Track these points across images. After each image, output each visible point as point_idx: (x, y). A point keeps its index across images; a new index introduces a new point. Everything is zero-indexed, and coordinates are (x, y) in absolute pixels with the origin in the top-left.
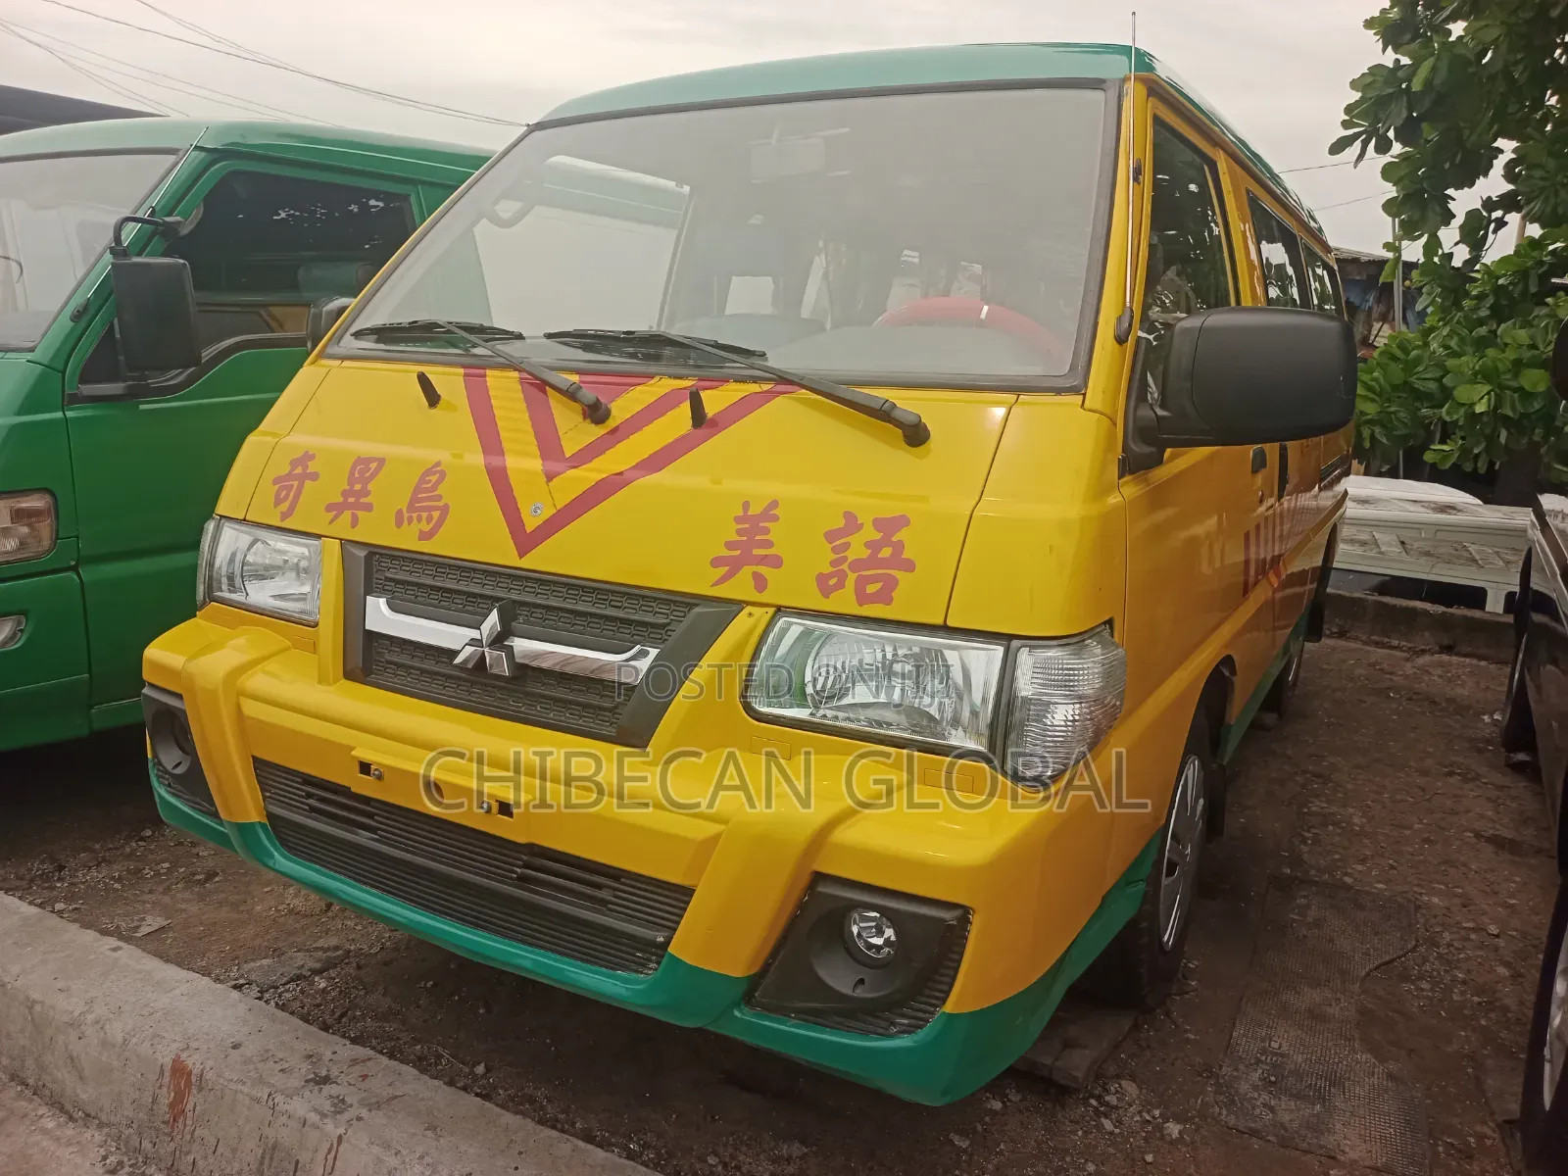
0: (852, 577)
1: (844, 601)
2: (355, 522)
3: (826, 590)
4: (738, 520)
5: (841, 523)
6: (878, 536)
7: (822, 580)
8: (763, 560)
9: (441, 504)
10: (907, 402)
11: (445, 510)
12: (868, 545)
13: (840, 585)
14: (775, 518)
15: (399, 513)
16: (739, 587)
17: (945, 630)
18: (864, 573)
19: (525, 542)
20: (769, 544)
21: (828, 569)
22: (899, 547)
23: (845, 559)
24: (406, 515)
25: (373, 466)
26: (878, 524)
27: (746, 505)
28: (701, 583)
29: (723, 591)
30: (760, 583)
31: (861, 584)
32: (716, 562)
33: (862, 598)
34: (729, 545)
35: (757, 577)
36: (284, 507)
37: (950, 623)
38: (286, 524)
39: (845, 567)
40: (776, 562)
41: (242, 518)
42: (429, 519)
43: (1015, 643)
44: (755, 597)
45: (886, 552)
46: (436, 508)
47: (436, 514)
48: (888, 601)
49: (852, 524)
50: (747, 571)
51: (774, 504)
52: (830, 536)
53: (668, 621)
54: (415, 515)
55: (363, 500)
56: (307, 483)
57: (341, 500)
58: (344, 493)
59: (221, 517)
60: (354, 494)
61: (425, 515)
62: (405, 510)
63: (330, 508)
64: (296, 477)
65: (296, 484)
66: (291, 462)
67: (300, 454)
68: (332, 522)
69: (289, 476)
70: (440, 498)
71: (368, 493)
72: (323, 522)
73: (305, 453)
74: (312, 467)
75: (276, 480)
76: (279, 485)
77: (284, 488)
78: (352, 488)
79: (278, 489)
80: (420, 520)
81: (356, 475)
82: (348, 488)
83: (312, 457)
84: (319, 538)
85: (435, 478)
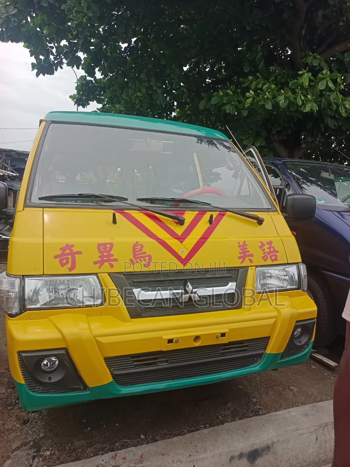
0: (269, 256)
1: (269, 262)
2: (112, 266)
3: (265, 260)
4: (239, 246)
5: (260, 244)
6: (269, 246)
7: (263, 257)
8: (249, 255)
9: (147, 255)
10: (260, 215)
11: (150, 257)
12: (268, 248)
13: (267, 258)
14: (247, 245)
15: (131, 260)
16: (246, 263)
17: (288, 264)
18: (270, 255)
19: (184, 261)
20: (249, 251)
21: (263, 255)
22: (273, 248)
23: (265, 252)
24: (135, 260)
25: (108, 246)
26: (268, 243)
27: (239, 243)
28: (237, 263)
29: (243, 265)
30: (251, 261)
31: (271, 257)
32: (239, 258)
33: (273, 260)
34: (240, 253)
35: (250, 259)
36: (69, 265)
37: (289, 262)
38: (73, 272)
39: (266, 254)
40: (252, 255)
42: (145, 260)
43: (299, 264)
44: (251, 264)
45: (272, 249)
46: (147, 256)
47: (147, 258)
48: (277, 260)
49: (263, 245)
50: (247, 258)
51: (245, 242)
52: (260, 247)
53: (232, 275)
54: (138, 260)
55: (111, 258)
56: (76, 256)
57: (100, 259)
58: (100, 257)
59: (23, 276)
60: (106, 256)
61: (142, 259)
62: (133, 259)
63: (95, 263)
64: (68, 254)
65: (70, 257)
66: (61, 249)
67: (64, 246)
68: (100, 268)
69: (63, 254)
70: (145, 253)
71: (112, 255)
72: (95, 269)
73: (67, 245)
74: (75, 249)
75: (56, 257)
76: (59, 258)
77: (63, 259)
78: (103, 254)
79: (60, 260)
80: (141, 261)
81: (102, 250)
82: (101, 255)
83: (73, 246)
84: (96, 274)
85: (139, 247)
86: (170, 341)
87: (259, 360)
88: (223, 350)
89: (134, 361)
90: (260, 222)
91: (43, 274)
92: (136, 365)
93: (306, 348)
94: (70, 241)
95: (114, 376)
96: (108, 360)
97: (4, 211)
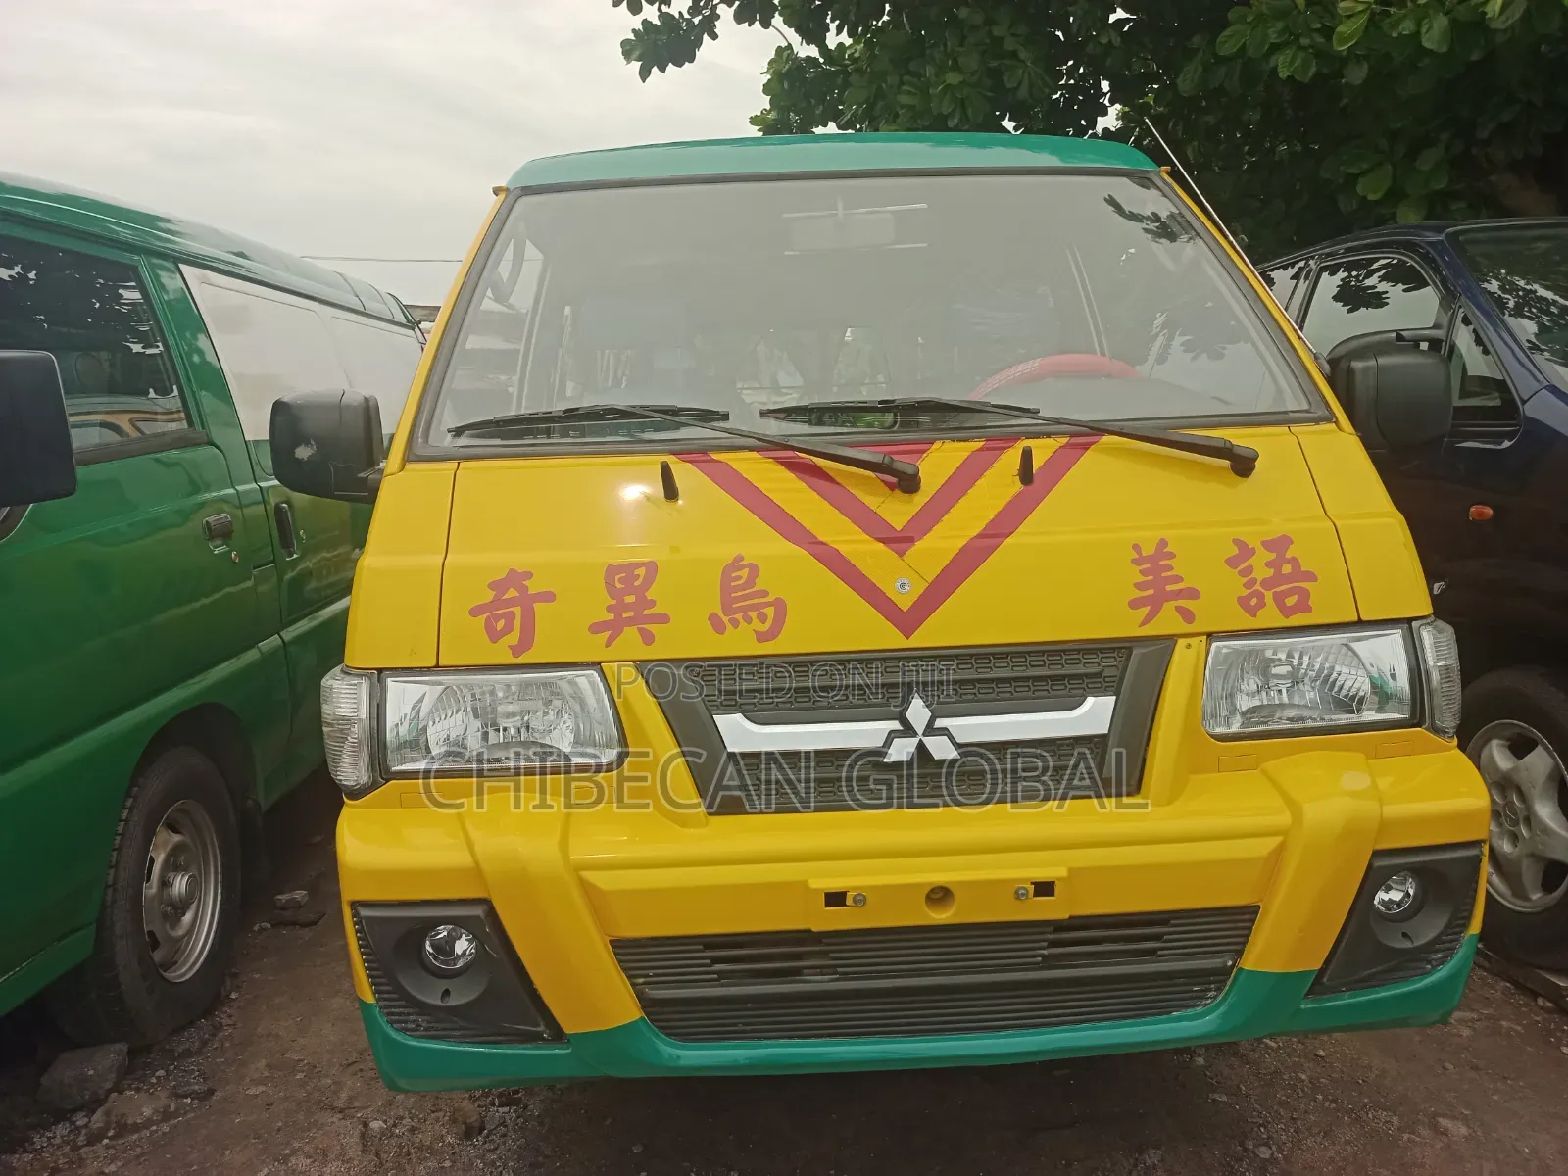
0: (1269, 596)
1: (1270, 617)
2: (648, 638)
3: (1252, 612)
4: (1135, 561)
5: (1235, 550)
6: (1272, 556)
7: (1243, 602)
8: (1178, 594)
9: (770, 598)
10: (1240, 438)
11: (780, 606)
12: (1269, 564)
13: (1262, 604)
14: (1172, 555)
15: (714, 618)
16: (1168, 622)
17: (1360, 624)
18: (1278, 589)
19: (907, 622)
20: (1179, 579)
21: (1245, 592)
22: (1294, 561)
23: (1253, 582)
24: (725, 619)
25: (641, 572)
26: (1268, 545)
27: (1136, 547)
28: (1126, 624)
29: (1149, 630)
30: (1188, 616)
31: (1279, 599)
32: (1134, 604)
33: (1287, 612)
34: (1139, 586)
35: (1179, 609)
36: (514, 638)
37: (1364, 618)
38: (520, 660)
39: (1258, 587)
40: (1193, 594)
41: (434, 663)
42: (763, 618)
43: (1414, 624)
44: (1181, 627)
45: (1287, 569)
46: (766, 605)
47: (770, 611)
48: (1308, 610)
49: (1244, 551)
50: (1169, 607)
51: (1163, 543)
52: (1232, 562)
53: (1100, 669)
54: (739, 616)
55: (646, 612)
56: (538, 607)
57: (611, 617)
58: (610, 609)
59: (380, 671)
60: (629, 607)
61: (753, 614)
62: (720, 613)
63: (596, 628)
64: (512, 602)
65: (517, 610)
66: (493, 586)
67: (502, 575)
68: (608, 643)
69: (496, 603)
70: (765, 593)
71: (652, 603)
72: (594, 648)
73: (512, 572)
74: (534, 587)
75: (475, 612)
76: (485, 616)
77: (497, 618)
78: (621, 601)
79: (488, 620)
80: (749, 621)
81: (619, 585)
82: (614, 602)
83: (529, 575)
84: (596, 665)
85: (745, 573)
86: (835, 899)
87: (1210, 994)
88: (1053, 944)
89: (716, 961)
90: (1243, 464)
91: (437, 666)
92: (722, 974)
93: (1443, 961)
94: (520, 560)
95: (647, 1004)
96: (627, 949)
97: (362, 478)
